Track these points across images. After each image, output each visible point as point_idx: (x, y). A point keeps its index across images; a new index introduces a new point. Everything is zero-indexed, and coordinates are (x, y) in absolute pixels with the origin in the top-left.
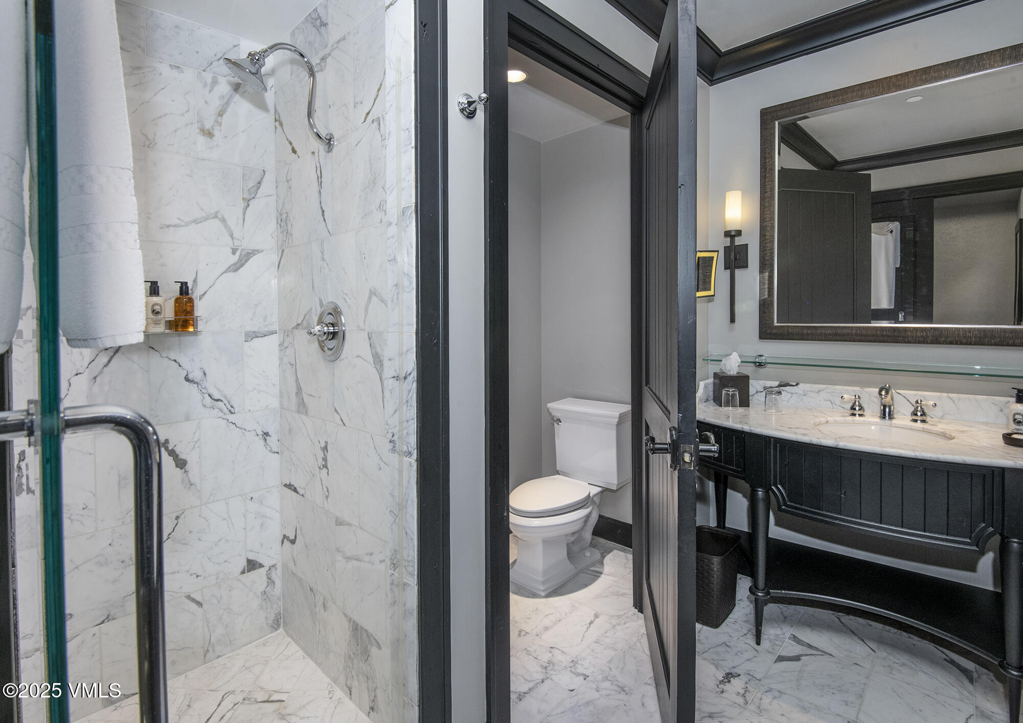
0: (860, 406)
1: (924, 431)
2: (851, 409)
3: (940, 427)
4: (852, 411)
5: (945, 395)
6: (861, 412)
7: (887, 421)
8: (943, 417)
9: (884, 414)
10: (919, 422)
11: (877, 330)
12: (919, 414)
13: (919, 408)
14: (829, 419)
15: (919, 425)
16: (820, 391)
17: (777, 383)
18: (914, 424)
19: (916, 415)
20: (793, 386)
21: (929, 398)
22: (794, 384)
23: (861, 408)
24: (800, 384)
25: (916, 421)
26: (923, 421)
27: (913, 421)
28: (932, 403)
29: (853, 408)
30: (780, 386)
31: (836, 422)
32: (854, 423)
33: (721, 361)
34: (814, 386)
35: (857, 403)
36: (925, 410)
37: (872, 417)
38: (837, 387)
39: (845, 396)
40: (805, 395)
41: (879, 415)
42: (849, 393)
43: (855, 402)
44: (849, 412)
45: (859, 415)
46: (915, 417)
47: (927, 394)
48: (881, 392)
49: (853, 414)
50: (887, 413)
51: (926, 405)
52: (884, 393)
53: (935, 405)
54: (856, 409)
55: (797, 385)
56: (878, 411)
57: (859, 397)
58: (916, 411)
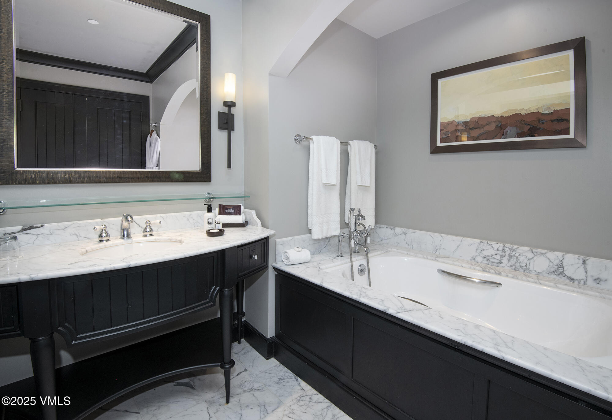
0: (106, 233)
1: (156, 241)
2: (100, 237)
3: (165, 236)
4: (100, 239)
5: (158, 215)
6: (107, 238)
7: (126, 241)
8: (158, 230)
9: (124, 236)
10: (148, 236)
11: (113, 174)
12: (148, 230)
13: (148, 226)
14: (88, 248)
15: (148, 238)
16: (66, 228)
17: (20, 227)
18: (145, 238)
19: (146, 231)
20: (39, 227)
21: (154, 219)
22: (40, 225)
23: (108, 235)
24: (46, 224)
25: (146, 236)
26: (151, 235)
27: (145, 236)
28: (158, 221)
29: (101, 236)
30: (22, 230)
31: (93, 250)
32: (105, 247)
34: (60, 224)
35: (104, 231)
36: (152, 228)
37: (116, 240)
38: (81, 222)
39: (97, 227)
40: (51, 234)
41: (120, 237)
42: (97, 223)
43: (102, 231)
44: (98, 239)
45: (107, 240)
46: (146, 233)
47: (149, 217)
48: (127, 218)
49: (101, 241)
50: (126, 234)
51: (154, 224)
52: (129, 218)
53: (160, 222)
54: (103, 237)
55: (42, 226)
56: (119, 234)
57: (105, 227)
58: (146, 228)
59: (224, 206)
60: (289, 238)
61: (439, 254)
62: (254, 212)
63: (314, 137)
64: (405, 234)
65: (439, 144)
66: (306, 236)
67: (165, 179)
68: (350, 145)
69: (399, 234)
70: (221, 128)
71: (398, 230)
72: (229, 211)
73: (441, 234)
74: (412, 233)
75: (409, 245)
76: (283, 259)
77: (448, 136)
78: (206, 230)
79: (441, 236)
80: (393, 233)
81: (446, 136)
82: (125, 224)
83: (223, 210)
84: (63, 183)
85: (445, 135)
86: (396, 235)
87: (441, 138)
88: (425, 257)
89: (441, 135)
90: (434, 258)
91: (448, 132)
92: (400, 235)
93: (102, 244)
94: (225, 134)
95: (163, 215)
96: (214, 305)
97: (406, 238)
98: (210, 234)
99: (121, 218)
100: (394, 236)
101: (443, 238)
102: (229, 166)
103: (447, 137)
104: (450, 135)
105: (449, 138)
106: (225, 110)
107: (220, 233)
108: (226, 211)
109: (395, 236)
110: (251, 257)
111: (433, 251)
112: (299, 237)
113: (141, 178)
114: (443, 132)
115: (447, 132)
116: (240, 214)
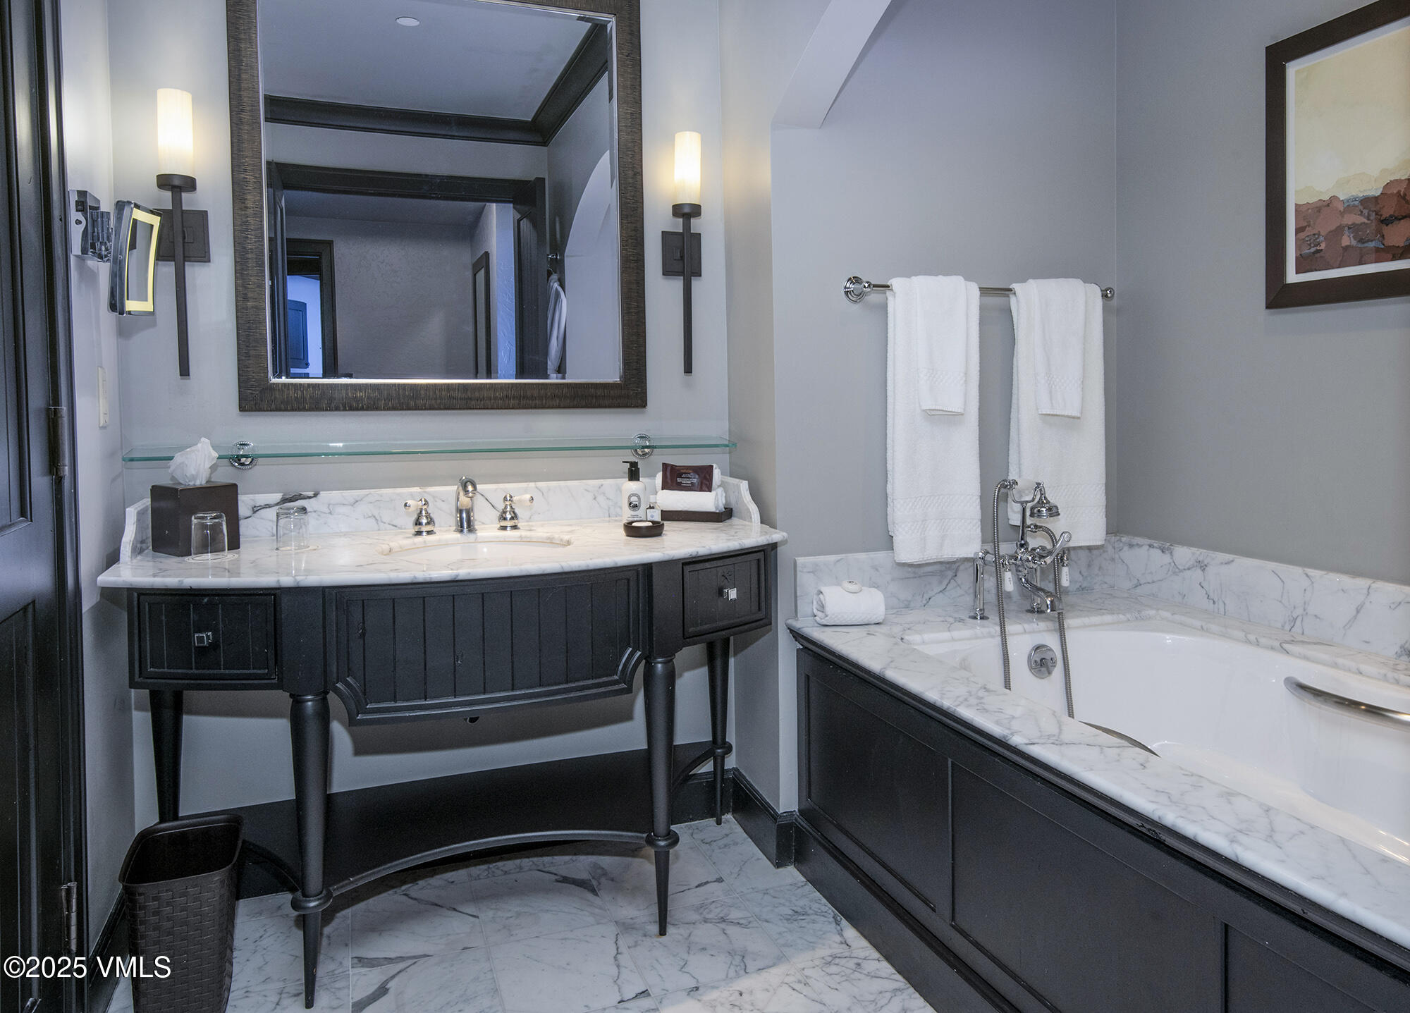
0: (428, 516)
1: (522, 541)
2: (416, 524)
3: (541, 532)
4: (417, 528)
5: (532, 485)
6: (429, 528)
7: (467, 537)
8: (530, 518)
9: (462, 526)
10: (508, 529)
11: (441, 390)
12: (509, 516)
13: (509, 507)
14: (393, 545)
15: (509, 532)
16: (357, 501)
17: (278, 497)
18: (503, 533)
19: (505, 519)
20: (310, 498)
21: (521, 492)
22: (311, 494)
23: (431, 521)
24: (321, 492)
25: (504, 528)
26: (515, 527)
27: (502, 529)
28: (528, 497)
29: (418, 523)
30: (284, 500)
31: (403, 550)
32: (426, 547)
33: (171, 459)
34: (346, 494)
35: (424, 513)
36: (516, 511)
37: (446, 533)
38: (383, 492)
39: (410, 502)
40: (330, 513)
41: (454, 527)
42: (412, 495)
43: (421, 512)
44: (413, 529)
45: (429, 533)
46: (504, 523)
47: (511, 487)
48: (465, 487)
49: (419, 533)
50: (465, 522)
51: (520, 501)
52: (470, 488)
53: (532, 498)
54: (422, 523)
55: (316, 495)
56: (452, 521)
57: (426, 503)
58: (504, 512)
59: (673, 467)
60: (833, 558)
61: (1303, 634)
62: (744, 485)
63: (896, 283)
64: (1203, 567)
65: (1292, 277)
66: (881, 556)
67: (544, 401)
68: (1015, 294)
69: (1186, 568)
70: (667, 272)
71: (1183, 554)
72: (684, 481)
73: (1306, 569)
74: (1222, 563)
75: (1214, 602)
76: (815, 611)
77: (1318, 248)
78: (625, 521)
79: (1307, 575)
80: (1170, 563)
81: (1313, 250)
82: (464, 500)
83: (674, 478)
84: (351, 409)
85: (1310, 245)
86: (1176, 570)
87: (1296, 257)
88: (1252, 637)
89: (1298, 247)
90: (1276, 644)
91: (1319, 235)
92: (1189, 569)
93: (419, 539)
94: (677, 284)
95: (541, 484)
96: (629, 690)
97: (1204, 580)
98: (632, 531)
99: (455, 488)
100: (1170, 572)
101: (1313, 583)
102: (688, 369)
103: (1314, 253)
104: (1323, 246)
105: (1322, 254)
106: (677, 226)
107: (654, 531)
108: (679, 480)
109: (1174, 573)
110: (720, 592)
111: (1285, 623)
112: (862, 556)
113: (495, 398)
114: (1302, 235)
115: (1314, 235)
116: (710, 489)
